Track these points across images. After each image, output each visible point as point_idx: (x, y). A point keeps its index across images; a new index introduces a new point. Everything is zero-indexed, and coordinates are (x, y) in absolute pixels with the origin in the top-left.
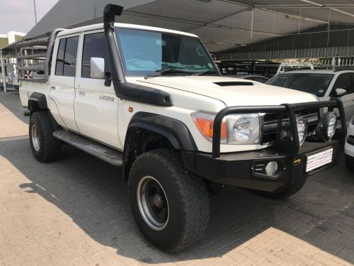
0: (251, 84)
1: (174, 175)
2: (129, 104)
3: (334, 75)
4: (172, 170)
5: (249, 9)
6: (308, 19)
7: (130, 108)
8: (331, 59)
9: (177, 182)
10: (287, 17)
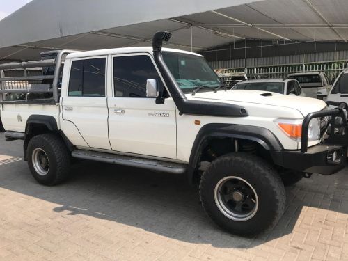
0: (270, 95)
1: (263, 171)
2: (193, 118)
3: (284, 83)
4: (260, 168)
5: (188, 27)
6: (230, 35)
7: (196, 121)
8: (253, 68)
9: (267, 177)
10: (216, 33)
